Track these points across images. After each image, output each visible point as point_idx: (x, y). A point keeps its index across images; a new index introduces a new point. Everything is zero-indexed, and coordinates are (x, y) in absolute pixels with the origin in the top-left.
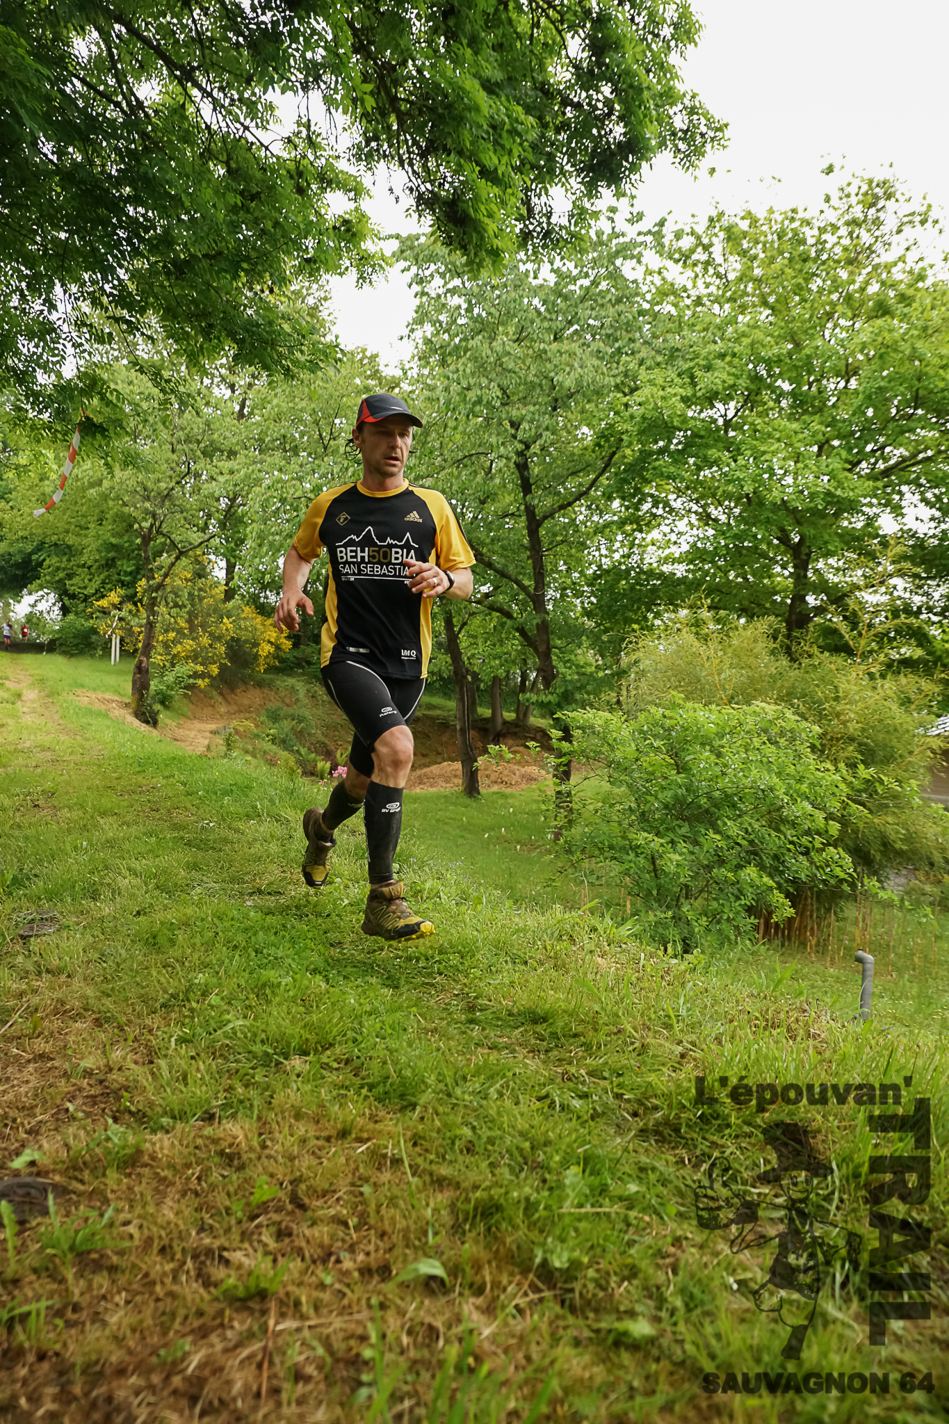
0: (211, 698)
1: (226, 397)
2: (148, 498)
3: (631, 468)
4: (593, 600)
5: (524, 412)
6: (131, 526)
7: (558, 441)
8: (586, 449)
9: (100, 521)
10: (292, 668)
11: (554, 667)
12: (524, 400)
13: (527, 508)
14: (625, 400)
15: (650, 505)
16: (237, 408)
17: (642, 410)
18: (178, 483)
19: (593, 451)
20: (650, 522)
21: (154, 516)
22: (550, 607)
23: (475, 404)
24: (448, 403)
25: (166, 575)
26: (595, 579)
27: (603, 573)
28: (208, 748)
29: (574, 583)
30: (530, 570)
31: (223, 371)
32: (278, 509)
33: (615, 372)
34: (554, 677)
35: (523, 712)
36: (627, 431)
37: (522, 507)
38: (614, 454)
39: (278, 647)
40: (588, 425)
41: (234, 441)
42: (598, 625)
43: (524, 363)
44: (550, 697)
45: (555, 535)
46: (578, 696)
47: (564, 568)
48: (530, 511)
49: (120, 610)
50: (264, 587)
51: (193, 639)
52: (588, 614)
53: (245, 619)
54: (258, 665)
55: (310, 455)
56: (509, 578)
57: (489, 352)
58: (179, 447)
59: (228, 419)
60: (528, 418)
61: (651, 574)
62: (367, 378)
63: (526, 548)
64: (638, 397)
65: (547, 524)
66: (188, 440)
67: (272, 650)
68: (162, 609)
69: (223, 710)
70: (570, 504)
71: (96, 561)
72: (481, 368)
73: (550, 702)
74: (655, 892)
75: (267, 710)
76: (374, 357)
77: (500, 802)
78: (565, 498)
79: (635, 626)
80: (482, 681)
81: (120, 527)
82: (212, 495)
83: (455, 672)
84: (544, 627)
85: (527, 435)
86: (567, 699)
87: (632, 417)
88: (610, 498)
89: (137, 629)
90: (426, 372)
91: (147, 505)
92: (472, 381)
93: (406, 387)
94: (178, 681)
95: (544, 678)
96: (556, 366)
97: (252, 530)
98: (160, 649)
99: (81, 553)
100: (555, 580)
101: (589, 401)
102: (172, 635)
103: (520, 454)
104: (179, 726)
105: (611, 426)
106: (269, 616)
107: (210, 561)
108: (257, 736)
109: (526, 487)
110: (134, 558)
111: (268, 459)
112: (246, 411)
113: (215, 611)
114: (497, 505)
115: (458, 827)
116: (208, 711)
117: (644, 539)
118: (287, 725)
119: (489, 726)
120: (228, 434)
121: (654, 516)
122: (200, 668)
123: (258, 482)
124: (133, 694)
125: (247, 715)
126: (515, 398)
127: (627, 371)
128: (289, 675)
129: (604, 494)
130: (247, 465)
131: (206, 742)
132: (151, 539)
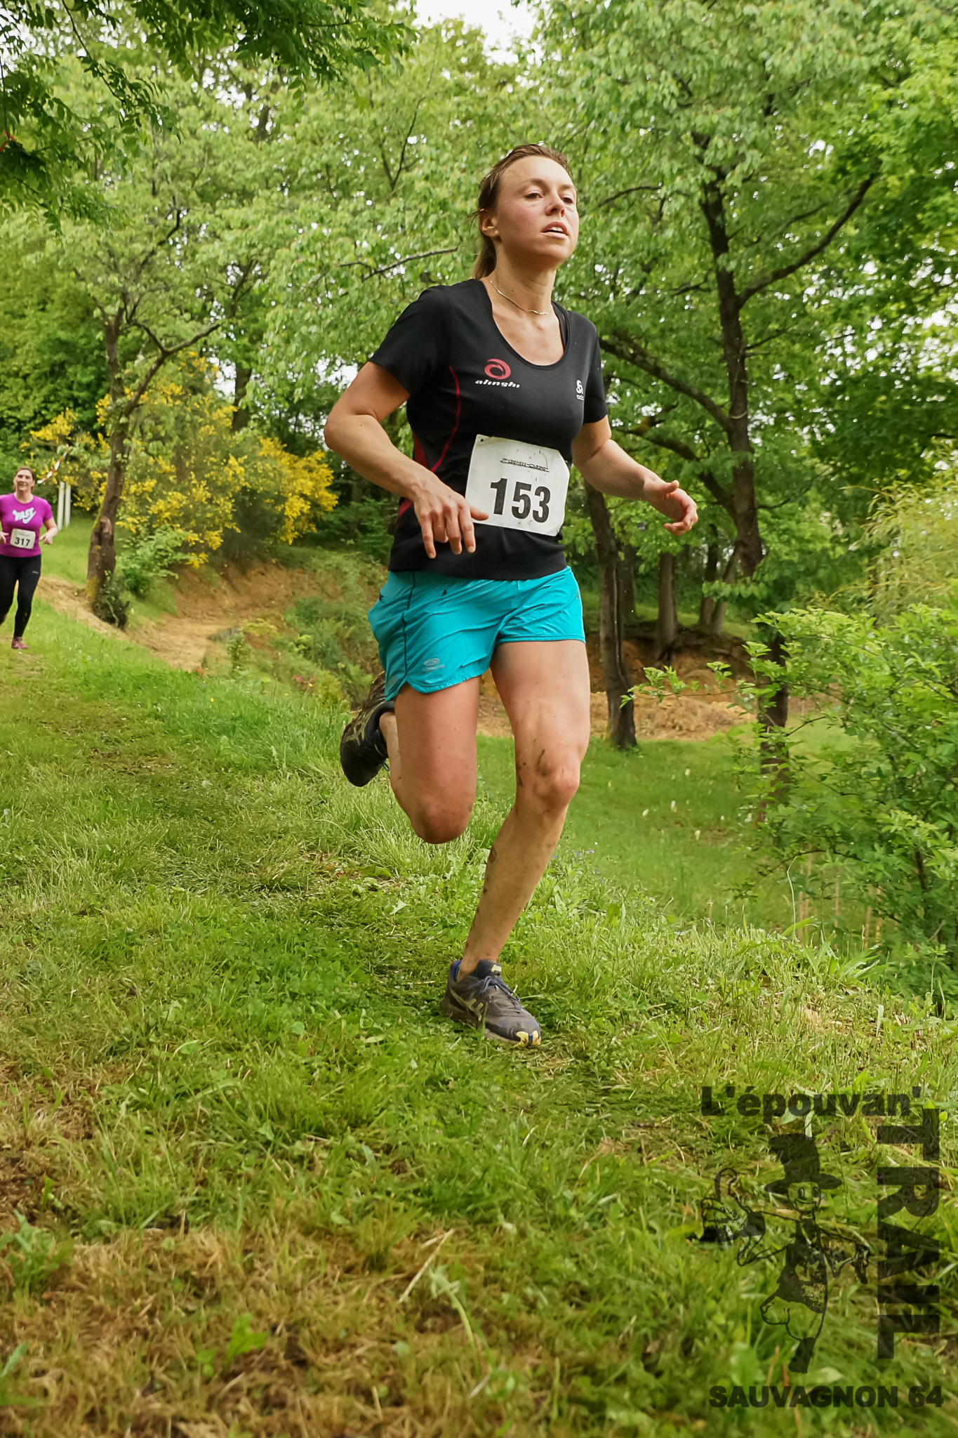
0: (209, 584)
1: (239, 104)
2: (114, 268)
3: (896, 207)
4: (831, 427)
5: (715, 118)
6: (89, 312)
7: (774, 164)
8: (820, 178)
9: (43, 305)
10: (337, 538)
11: (760, 541)
12: (717, 99)
13: (719, 276)
14: (888, 93)
15: (928, 270)
16: (256, 122)
17: (913, 111)
18: (161, 243)
19: (834, 181)
20: (929, 297)
21: (124, 296)
22: (757, 441)
23: (634, 107)
24: (591, 106)
25: (142, 390)
26: (834, 394)
27: (849, 383)
28: (205, 662)
29: (798, 402)
30: (723, 380)
31: (234, 65)
32: (316, 283)
33: (871, 47)
34: (761, 557)
35: (710, 611)
36: (889, 147)
37: (713, 276)
38: (867, 185)
39: (315, 505)
40: (825, 138)
41: (249, 175)
42: (837, 470)
43: (717, 37)
44: (753, 589)
45: (766, 321)
46: (800, 587)
47: (780, 376)
48: (725, 280)
49: (71, 444)
50: (295, 409)
51: (183, 491)
52: (820, 452)
53: (264, 458)
54: (284, 533)
55: (368, 196)
56: (688, 392)
57: (658, 21)
58: (164, 186)
59: (240, 141)
60: (722, 128)
61: (929, 384)
62: (461, 69)
63: (718, 344)
64: (908, 89)
65: (752, 303)
66: (177, 176)
67: (306, 508)
68: (135, 443)
69: (228, 601)
70: (792, 269)
71: (35, 367)
72: (646, 48)
73: (752, 597)
74: (920, 912)
75: (297, 604)
76: (474, 35)
77: (670, 758)
78: (785, 260)
79: (902, 472)
80: (640, 560)
81: (73, 313)
82: (214, 260)
83: (598, 546)
84: (745, 473)
85: (720, 156)
86: (782, 592)
87: (898, 123)
88: (858, 260)
89: (96, 475)
90: (557, 56)
91: (114, 278)
92: (630, 70)
93: (524, 82)
94: (160, 555)
95: (745, 557)
96: (770, 41)
97: (274, 317)
98: (132, 507)
99: (14, 355)
100: (766, 396)
101: (826, 98)
102: (150, 484)
103: (706, 187)
104: (160, 627)
105: (863, 139)
106: (301, 454)
107: (211, 366)
108: (281, 645)
109: (719, 241)
110: (94, 362)
111: (303, 205)
112: (268, 126)
113: (217, 445)
114: (668, 273)
115: (600, 798)
116: (204, 604)
117: (918, 326)
118: (328, 628)
119: (655, 634)
120: (240, 165)
121: (938, 288)
122: (193, 537)
123: (286, 240)
124: (90, 576)
125: (266, 612)
126: (704, 96)
127: (891, 45)
128: (332, 549)
129: (848, 252)
130: (270, 214)
131: (201, 653)
132: (118, 333)
